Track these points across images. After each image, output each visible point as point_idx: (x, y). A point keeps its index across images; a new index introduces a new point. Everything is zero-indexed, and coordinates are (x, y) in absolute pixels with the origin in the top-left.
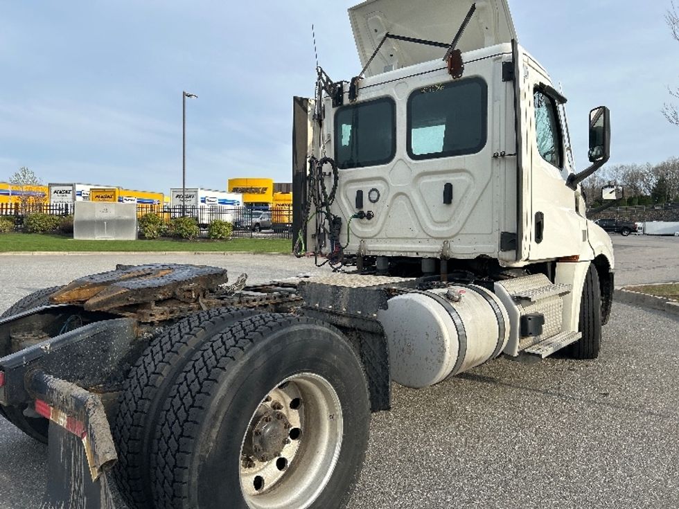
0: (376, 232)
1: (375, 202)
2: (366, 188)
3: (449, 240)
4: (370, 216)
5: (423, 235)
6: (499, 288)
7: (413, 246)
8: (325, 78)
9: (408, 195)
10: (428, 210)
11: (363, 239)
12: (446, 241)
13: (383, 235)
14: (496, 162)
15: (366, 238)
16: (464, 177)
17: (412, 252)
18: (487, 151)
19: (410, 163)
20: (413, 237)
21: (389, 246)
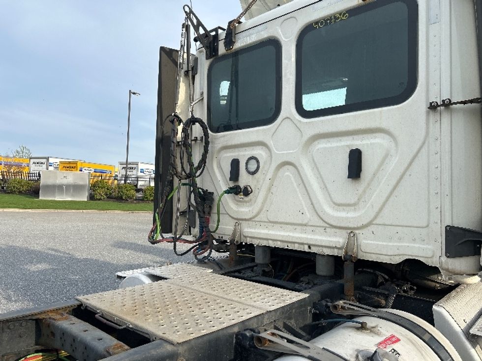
0: (255, 212)
1: (253, 173)
2: (243, 155)
3: (357, 232)
4: (246, 192)
5: (316, 221)
6: (440, 315)
7: (303, 236)
8: (195, 21)
9: (297, 165)
10: (325, 188)
11: (238, 221)
12: (352, 233)
13: (262, 217)
14: (433, 117)
15: (242, 220)
16: (379, 140)
17: (303, 244)
18: (418, 100)
19: (300, 121)
20: (304, 223)
21: (271, 232)
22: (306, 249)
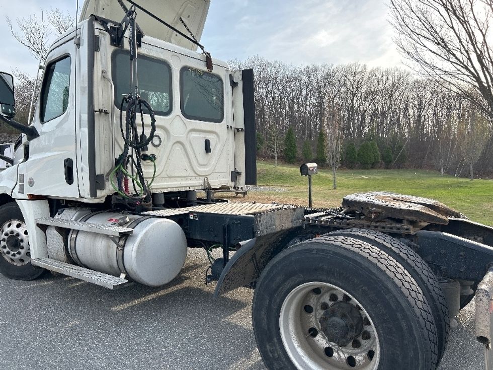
0: (160, 172)
1: (157, 146)
5: (192, 174)
7: (186, 182)
10: (195, 157)
15: (149, 178)
17: (186, 187)
20: (187, 175)
21: (169, 183)
22: (188, 189)
